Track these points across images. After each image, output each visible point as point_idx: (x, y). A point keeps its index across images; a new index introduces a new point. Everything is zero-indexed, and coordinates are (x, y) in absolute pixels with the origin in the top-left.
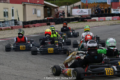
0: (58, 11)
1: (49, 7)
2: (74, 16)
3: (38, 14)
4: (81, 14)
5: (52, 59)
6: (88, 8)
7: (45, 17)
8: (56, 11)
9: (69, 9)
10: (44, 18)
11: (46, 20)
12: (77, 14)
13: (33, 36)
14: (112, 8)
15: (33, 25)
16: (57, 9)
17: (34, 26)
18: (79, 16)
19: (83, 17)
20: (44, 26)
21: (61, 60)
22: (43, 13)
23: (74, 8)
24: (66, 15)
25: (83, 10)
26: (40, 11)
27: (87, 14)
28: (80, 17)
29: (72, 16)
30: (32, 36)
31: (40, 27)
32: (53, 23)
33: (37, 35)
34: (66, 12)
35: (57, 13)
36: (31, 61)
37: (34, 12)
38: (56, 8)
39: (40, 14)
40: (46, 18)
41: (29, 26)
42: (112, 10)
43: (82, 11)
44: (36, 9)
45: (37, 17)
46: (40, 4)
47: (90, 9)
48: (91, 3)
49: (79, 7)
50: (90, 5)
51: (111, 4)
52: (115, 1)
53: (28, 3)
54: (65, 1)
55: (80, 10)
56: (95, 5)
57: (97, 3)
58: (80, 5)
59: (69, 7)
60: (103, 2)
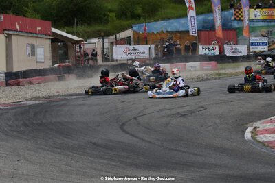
0: (82, 49)
1: (62, 41)
2: (117, 60)
3: (38, 56)
4: (133, 57)
6: (147, 44)
7: (54, 63)
8: (78, 49)
9: (106, 45)
10: (53, 65)
11: (55, 69)
12: (125, 57)
13: (29, 103)
14: (199, 42)
15: (28, 79)
16: (80, 46)
17: (31, 83)
18: (128, 60)
20: (52, 83)
21: (91, 157)
22: (49, 54)
23: (117, 42)
24: (99, 58)
25: (136, 47)
26: (42, 50)
27: (147, 55)
28: (130, 62)
29: (113, 60)
30: (25, 103)
31: (43, 84)
32: (71, 76)
34: (99, 52)
35: (79, 54)
36: (26, 159)
37: (29, 51)
38: (78, 42)
39: (43, 57)
40: (56, 65)
41: (19, 82)
42: (200, 47)
43: (135, 50)
44: (34, 45)
45: (37, 62)
46: (44, 33)
47: (153, 46)
48: (155, 32)
49: (128, 41)
50: (153, 36)
51: (199, 35)
52: (208, 28)
53: (17, 31)
54: (98, 27)
55: (132, 47)
56: (164, 36)
57: (168, 32)
58: (130, 37)
59: (106, 40)
60: (181, 29)
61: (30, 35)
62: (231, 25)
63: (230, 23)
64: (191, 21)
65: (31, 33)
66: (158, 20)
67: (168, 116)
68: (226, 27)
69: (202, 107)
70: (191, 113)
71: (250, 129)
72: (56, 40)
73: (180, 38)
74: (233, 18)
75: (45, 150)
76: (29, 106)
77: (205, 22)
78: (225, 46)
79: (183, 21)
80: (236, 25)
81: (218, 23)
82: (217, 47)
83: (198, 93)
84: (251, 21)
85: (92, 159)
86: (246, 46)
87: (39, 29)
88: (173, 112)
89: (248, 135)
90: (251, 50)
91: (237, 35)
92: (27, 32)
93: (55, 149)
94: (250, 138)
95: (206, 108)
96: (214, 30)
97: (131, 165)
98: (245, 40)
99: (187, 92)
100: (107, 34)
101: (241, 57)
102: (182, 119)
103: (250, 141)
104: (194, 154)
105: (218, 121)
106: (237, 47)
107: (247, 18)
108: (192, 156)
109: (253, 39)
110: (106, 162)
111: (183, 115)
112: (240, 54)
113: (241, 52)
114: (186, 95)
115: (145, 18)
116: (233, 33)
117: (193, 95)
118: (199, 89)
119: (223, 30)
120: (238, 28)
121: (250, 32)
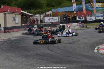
0: (33, 19)
1: (26, 16)
2: (46, 23)
3: (16, 21)
4: (52, 21)
5: (29, 58)
6: (57, 16)
7: (22, 24)
9: (42, 17)
11: (23, 26)
12: (49, 21)
13: (13, 39)
15: (12, 30)
16: (32, 17)
17: (14, 31)
19: (54, 24)
22: (20, 20)
23: (46, 16)
24: (39, 22)
25: (53, 17)
26: (18, 19)
27: (57, 21)
28: (51, 23)
29: (44, 23)
30: (11, 39)
31: (18, 32)
33: (16, 39)
34: (39, 20)
35: (32, 20)
36: (12, 60)
37: (13, 19)
38: (31, 16)
39: (18, 22)
40: (23, 25)
41: (9, 31)
42: (78, 17)
43: (53, 19)
44: (14, 17)
45: (16, 24)
46: (18, 13)
47: (60, 17)
48: (60, 12)
49: (50, 15)
50: (60, 13)
51: (77, 13)
52: (80, 10)
53: (8, 12)
54: (39, 10)
55: (51, 18)
56: (63, 13)
57: (65, 12)
58: (51, 14)
59: (42, 15)
60: (70, 11)
61: (13, 13)
62: (89, 9)
63: (89, 8)
64: (74, 8)
65: (14, 13)
66: (61, 7)
67: (66, 43)
68: (87, 10)
69: (78, 40)
70: (74, 42)
71: (96, 48)
72: (23, 15)
73: (70, 14)
74: (90, 6)
75: (19, 57)
76: (13, 40)
77: (79, 8)
78: (87, 17)
79: (71, 7)
80: (91, 9)
81: (84, 9)
82: (84, 18)
83: (77, 35)
84: (96, 7)
85: (37, 60)
86: (95, 17)
87: (17, 11)
88: (67, 42)
89: (96, 51)
90: (97, 18)
91: (91, 13)
92: (12, 12)
93: (23, 56)
94: (96, 52)
95: (80, 41)
96: (83, 11)
97: (51, 62)
98: (94, 15)
99: (72, 35)
100: (42, 13)
101: (93, 21)
102: (71, 45)
103: (96, 53)
104: (75, 58)
105: (84, 45)
106: (91, 17)
107: (95, 6)
108: (74, 59)
109: (97, 14)
110: (42, 61)
111: (71, 43)
112: (93, 20)
113: (93, 19)
114: (72, 36)
115: (56, 6)
116: (90, 12)
117: (75, 35)
118: (77, 33)
119: (86, 11)
120: (92, 10)
121: (96, 12)
